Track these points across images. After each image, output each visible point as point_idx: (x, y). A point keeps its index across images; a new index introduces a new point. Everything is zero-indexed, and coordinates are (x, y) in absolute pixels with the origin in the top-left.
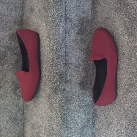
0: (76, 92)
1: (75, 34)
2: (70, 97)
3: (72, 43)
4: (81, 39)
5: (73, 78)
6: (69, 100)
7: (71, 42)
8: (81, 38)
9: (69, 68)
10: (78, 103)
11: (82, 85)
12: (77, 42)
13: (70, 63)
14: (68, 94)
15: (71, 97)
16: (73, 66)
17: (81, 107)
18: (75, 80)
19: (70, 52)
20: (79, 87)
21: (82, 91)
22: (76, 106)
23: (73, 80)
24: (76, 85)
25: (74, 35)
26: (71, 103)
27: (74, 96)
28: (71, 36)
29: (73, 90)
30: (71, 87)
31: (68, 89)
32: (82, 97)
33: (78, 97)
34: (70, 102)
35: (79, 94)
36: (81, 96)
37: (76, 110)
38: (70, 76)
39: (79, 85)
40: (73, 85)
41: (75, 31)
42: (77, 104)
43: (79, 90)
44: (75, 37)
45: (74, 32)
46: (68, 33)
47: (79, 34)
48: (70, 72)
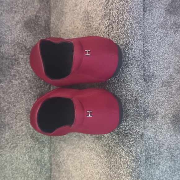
0: (164, 138)
1: (162, 12)
2: (154, 152)
3: (156, 32)
4: (175, 23)
5: (159, 109)
6: (150, 158)
7: (155, 30)
8: (174, 21)
9: (150, 86)
10: (169, 163)
11: (176, 124)
12: (166, 30)
13: (153, 75)
14: (149, 145)
15: (156, 150)
16: (159, 82)
17: (175, 171)
18: (163, 112)
19: (153, 51)
20: (172, 128)
21: (177, 137)
22: (164, 170)
23: (159, 112)
24: (165, 125)
25: (160, 14)
26: (154, 163)
27: (160, 147)
28: (155, 17)
29: (159, 134)
30: (154, 128)
31: (149, 134)
32: (177, 150)
33: (170, 149)
34: (154, 161)
35: (171, 143)
36: (175, 147)
37: (165, 178)
38: (152, 103)
39: (171, 123)
40: (160, 123)
41: (163, 6)
42: (167, 165)
43: (171, 136)
44: (162, 19)
45: (161, 8)
46: (149, 10)
47: (170, 13)
48: (153, 96)
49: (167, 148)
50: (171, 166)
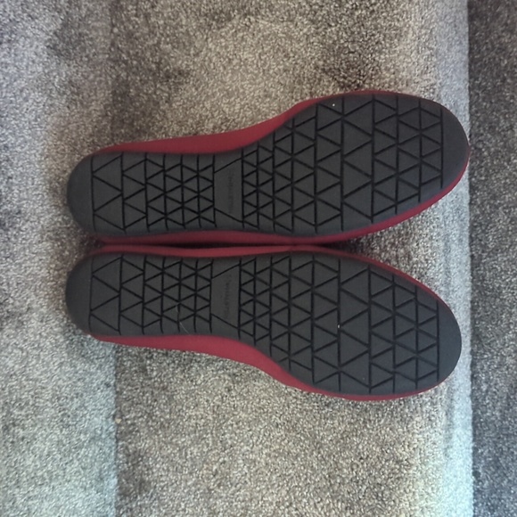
0: (46, 372)
1: (39, 50)
2: (22, 408)
3: (26, 100)
4: (70, 82)
5: (33, 298)
6: (14, 425)
7: (24, 95)
8: (67, 75)
9: (13, 239)
10: (57, 434)
11: (74, 333)
12: (50, 97)
13: (20, 212)
14: (10, 393)
15: (27, 404)
16: (33, 228)
17: (70, 451)
18: (42, 307)
19: (18, 149)
20: (64, 346)
21: (75, 367)
22: (46, 452)
23: (34, 306)
24: (46, 338)
25: (36, 54)
26: (23, 439)
27: (36, 396)
28: (22, 60)
29: (34, 362)
30: (22, 349)
31: (10, 364)
32: (76, 400)
33: (59, 399)
34: (22, 433)
35: (60, 382)
36: (71, 391)
37: (48, 472)
38: (18, 284)
39: (63, 333)
40: (35, 335)
41: (43, 35)
42: (51, 440)
43: (61, 364)
44: (40, 69)
45: (37, 39)
46: (9, 41)
47: (59, 54)
48: (20, 264)
49: (53, 397)
50: (62, 441)
